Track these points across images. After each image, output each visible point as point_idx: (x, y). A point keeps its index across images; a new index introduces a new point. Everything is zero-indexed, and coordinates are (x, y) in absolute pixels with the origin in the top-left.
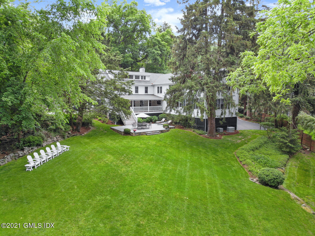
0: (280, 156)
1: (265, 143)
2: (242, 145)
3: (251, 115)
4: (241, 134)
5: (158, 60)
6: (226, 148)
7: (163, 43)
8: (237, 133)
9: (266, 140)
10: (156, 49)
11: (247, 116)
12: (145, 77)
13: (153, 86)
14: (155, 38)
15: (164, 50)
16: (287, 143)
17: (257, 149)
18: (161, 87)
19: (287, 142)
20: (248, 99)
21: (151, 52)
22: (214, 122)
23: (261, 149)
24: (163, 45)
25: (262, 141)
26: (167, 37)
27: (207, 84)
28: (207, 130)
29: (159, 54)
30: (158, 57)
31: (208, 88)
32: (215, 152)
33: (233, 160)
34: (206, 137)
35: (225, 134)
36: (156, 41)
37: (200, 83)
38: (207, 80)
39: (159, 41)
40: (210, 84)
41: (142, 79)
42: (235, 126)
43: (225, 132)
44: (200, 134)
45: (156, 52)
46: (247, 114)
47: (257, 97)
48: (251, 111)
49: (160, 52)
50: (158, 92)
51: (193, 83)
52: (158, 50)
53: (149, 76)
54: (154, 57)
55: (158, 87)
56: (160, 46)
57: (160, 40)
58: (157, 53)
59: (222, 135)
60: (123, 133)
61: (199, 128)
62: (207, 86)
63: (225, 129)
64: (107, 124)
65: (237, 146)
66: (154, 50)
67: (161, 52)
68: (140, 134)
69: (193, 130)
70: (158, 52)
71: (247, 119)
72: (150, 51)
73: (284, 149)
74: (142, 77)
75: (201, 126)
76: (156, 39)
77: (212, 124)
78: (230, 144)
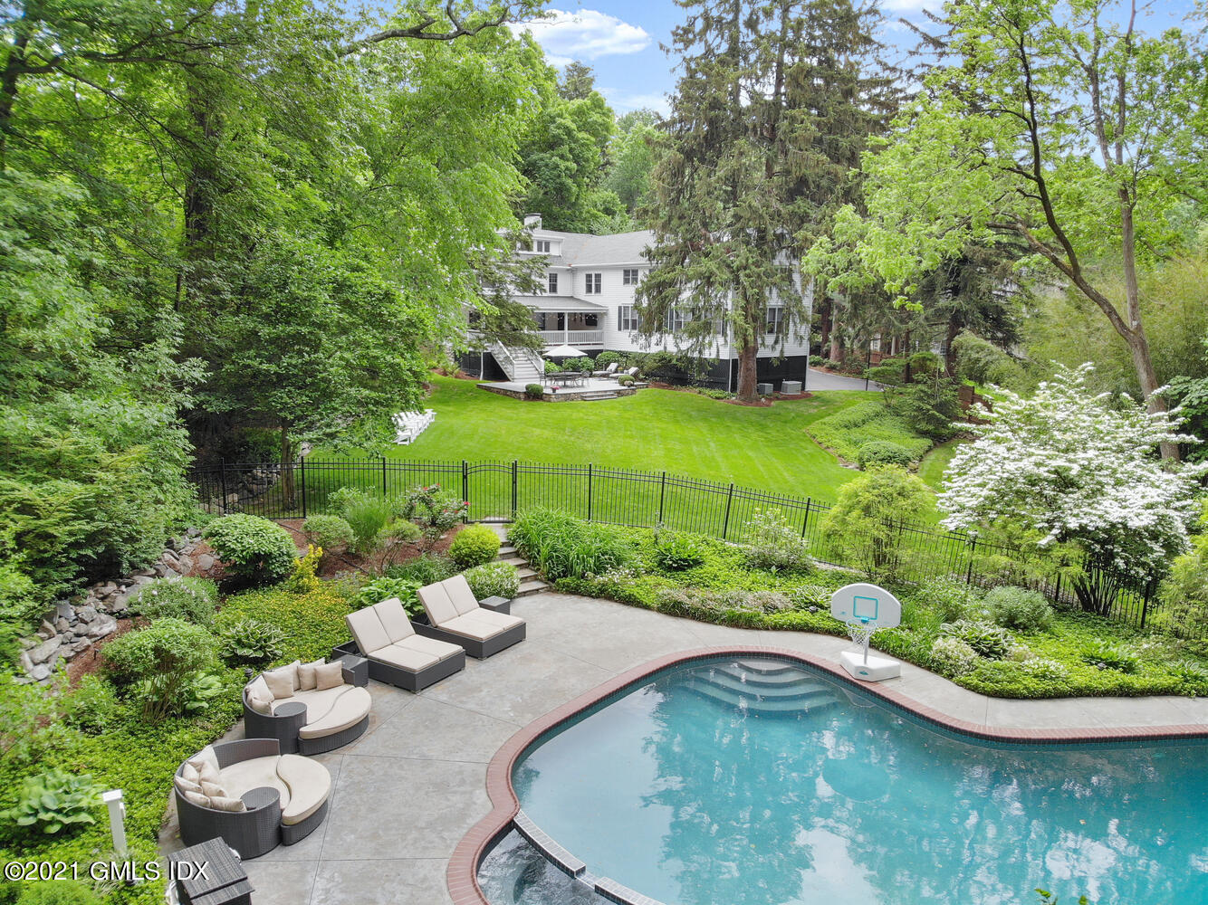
0: (911, 440)
1: (877, 415)
2: (822, 417)
3: (841, 357)
4: (817, 398)
5: (568, 190)
6: (786, 422)
7: (582, 135)
8: (805, 396)
9: (879, 408)
10: (562, 157)
11: (832, 361)
12: (547, 244)
13: (573, 271)
14: (559, 120)
15: (587, 160)
16: (928, 410)
17: (856, 426)
18: (598, 276)
19: (929, 407)
20: (835, 312)
21: (547, 165)
22: (753, 365)
23: (866, 427)
24: (583, 145)
25: (869, 410)
26: (595, 118)
27: (745, 269)
28: (734, 388)
29: (570, 170)
30: (569, 181)
31: (748, 276)
32: (763, 428)
33: (802, 440)
34: (733, 402)
35: (778, 399)
36: (561, 131)
37: (728, 266)
38: (747, 260)
39: (569, 132)
40: (753, 267)
41: (540, 250)
42: (803, 379)
43: (777, 394)
44: (717, 398)
45: (563, 165)
46: (832, 354)
47: (859, 300)
48: (842, 345)
49: (575, 166)
50: (589, 290)
51: (713, 266)
52: (568, 160)
53: (559, 242)
54: (558, 181)
55: (589, 277)
56: (573, 145)
57: (574, 126)
58: (567, 169)
59: (771, 400)
60: (522, 396)
61: (711, 385)
62: (748, 271)
63: (778, 387)
64: (456, 377)
65: (809, 420)
66: (556, 159)
67: (578, 164)
68: (567, 397)
69: (697, 390)
70: (568, 164)
71: (832, 368)
72: (542, 159)
73: (923, 426)
74: (540, 243)
75: (718, 379)
76: (561, 124)
77: (748, 369)
78: (793, 415)
